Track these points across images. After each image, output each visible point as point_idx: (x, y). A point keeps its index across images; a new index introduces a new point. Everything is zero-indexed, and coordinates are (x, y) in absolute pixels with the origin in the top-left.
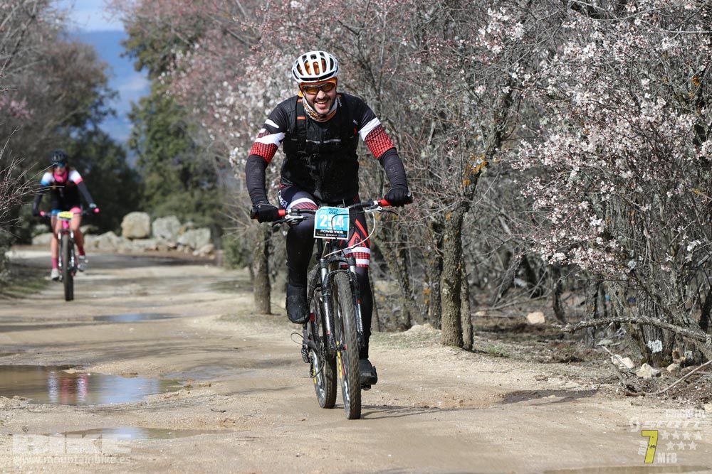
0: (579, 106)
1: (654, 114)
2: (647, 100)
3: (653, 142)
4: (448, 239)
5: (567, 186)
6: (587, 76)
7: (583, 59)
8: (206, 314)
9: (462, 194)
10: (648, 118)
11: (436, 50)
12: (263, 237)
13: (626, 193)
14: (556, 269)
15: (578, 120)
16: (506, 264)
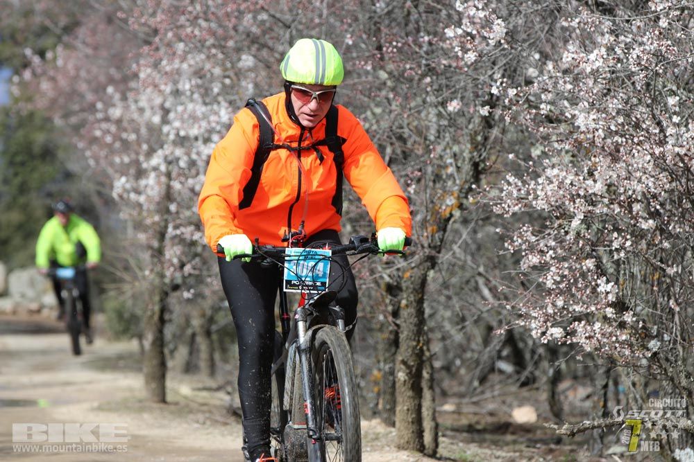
0: (583, 132)
1: (685, 143)
2: (674, 124)
3: (684, 181)
4: (407, 306)
5: (568, 237)
6: (595, 91)
7: (588, 70)
8: (79, 401)
9: (426, 245)
10: (677, 149)
11: (392, 52)
12: (157, 298)
13: (648, 248)
14: (553, 350)
15: (582, 151)
16: (486, 341)
